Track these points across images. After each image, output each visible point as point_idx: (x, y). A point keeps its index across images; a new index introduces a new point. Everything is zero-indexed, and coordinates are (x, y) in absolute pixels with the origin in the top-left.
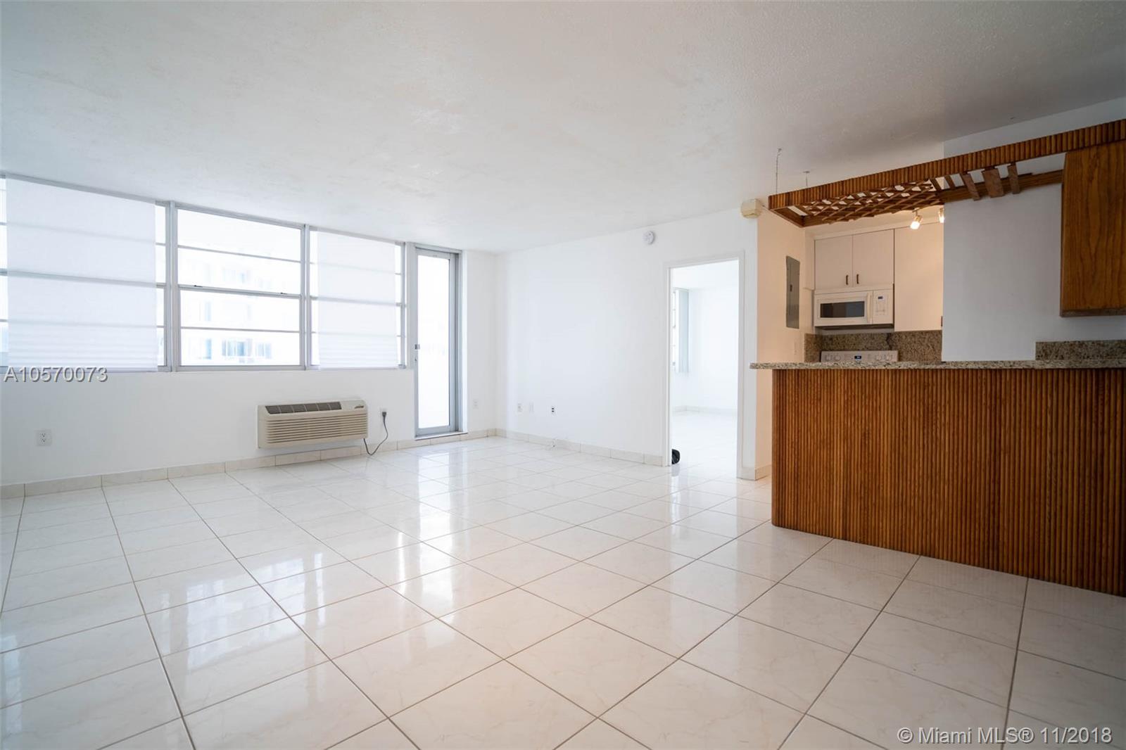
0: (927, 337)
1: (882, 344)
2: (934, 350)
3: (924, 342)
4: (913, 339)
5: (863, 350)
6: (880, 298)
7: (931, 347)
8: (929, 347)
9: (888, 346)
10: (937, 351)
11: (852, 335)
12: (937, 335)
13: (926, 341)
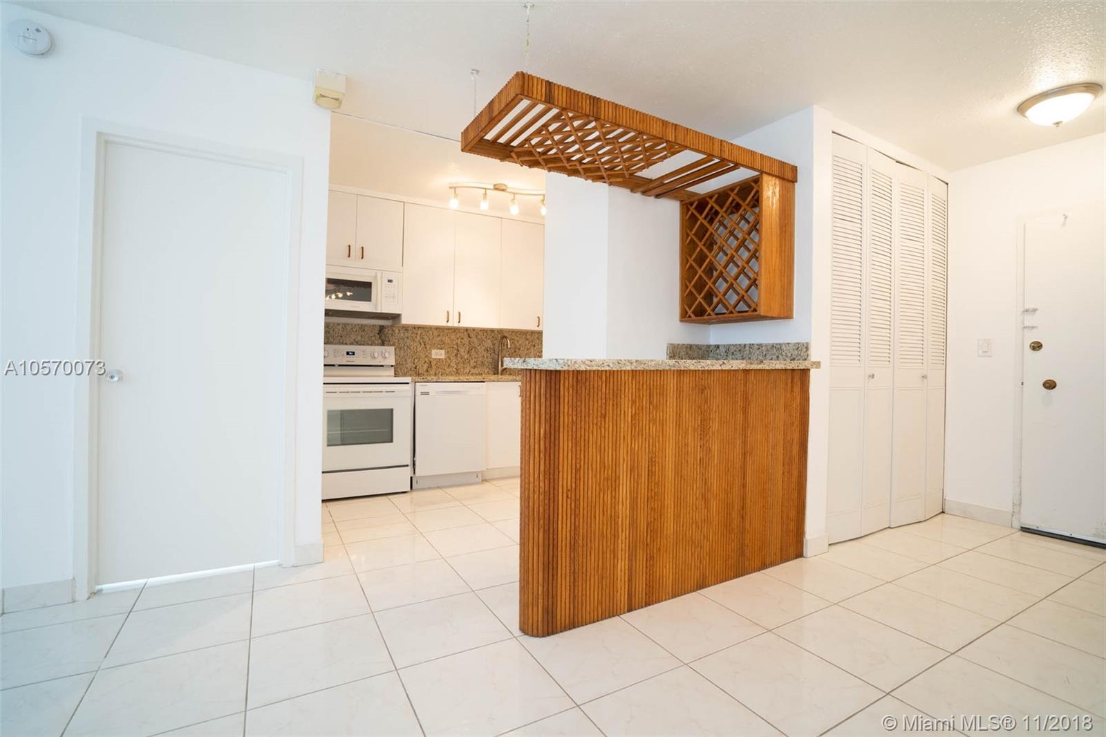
0: (419, 332)
1: (373, 338)
2: (426, 348)
3: (416, 337)
4: (406, 334)
5: (352, 344)
6: (390, 281)
7: (423, 344)
8: (421, 344)
9: (380, 341)
10: (428, 348)
11: (338, 324)
12: (428, 332)
13: (418, 336)
